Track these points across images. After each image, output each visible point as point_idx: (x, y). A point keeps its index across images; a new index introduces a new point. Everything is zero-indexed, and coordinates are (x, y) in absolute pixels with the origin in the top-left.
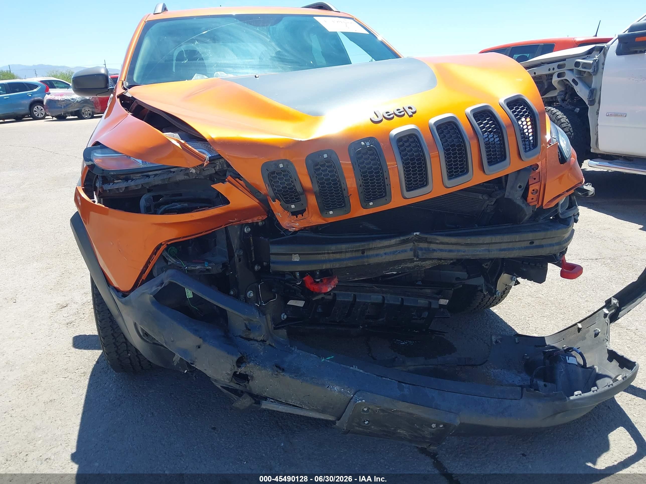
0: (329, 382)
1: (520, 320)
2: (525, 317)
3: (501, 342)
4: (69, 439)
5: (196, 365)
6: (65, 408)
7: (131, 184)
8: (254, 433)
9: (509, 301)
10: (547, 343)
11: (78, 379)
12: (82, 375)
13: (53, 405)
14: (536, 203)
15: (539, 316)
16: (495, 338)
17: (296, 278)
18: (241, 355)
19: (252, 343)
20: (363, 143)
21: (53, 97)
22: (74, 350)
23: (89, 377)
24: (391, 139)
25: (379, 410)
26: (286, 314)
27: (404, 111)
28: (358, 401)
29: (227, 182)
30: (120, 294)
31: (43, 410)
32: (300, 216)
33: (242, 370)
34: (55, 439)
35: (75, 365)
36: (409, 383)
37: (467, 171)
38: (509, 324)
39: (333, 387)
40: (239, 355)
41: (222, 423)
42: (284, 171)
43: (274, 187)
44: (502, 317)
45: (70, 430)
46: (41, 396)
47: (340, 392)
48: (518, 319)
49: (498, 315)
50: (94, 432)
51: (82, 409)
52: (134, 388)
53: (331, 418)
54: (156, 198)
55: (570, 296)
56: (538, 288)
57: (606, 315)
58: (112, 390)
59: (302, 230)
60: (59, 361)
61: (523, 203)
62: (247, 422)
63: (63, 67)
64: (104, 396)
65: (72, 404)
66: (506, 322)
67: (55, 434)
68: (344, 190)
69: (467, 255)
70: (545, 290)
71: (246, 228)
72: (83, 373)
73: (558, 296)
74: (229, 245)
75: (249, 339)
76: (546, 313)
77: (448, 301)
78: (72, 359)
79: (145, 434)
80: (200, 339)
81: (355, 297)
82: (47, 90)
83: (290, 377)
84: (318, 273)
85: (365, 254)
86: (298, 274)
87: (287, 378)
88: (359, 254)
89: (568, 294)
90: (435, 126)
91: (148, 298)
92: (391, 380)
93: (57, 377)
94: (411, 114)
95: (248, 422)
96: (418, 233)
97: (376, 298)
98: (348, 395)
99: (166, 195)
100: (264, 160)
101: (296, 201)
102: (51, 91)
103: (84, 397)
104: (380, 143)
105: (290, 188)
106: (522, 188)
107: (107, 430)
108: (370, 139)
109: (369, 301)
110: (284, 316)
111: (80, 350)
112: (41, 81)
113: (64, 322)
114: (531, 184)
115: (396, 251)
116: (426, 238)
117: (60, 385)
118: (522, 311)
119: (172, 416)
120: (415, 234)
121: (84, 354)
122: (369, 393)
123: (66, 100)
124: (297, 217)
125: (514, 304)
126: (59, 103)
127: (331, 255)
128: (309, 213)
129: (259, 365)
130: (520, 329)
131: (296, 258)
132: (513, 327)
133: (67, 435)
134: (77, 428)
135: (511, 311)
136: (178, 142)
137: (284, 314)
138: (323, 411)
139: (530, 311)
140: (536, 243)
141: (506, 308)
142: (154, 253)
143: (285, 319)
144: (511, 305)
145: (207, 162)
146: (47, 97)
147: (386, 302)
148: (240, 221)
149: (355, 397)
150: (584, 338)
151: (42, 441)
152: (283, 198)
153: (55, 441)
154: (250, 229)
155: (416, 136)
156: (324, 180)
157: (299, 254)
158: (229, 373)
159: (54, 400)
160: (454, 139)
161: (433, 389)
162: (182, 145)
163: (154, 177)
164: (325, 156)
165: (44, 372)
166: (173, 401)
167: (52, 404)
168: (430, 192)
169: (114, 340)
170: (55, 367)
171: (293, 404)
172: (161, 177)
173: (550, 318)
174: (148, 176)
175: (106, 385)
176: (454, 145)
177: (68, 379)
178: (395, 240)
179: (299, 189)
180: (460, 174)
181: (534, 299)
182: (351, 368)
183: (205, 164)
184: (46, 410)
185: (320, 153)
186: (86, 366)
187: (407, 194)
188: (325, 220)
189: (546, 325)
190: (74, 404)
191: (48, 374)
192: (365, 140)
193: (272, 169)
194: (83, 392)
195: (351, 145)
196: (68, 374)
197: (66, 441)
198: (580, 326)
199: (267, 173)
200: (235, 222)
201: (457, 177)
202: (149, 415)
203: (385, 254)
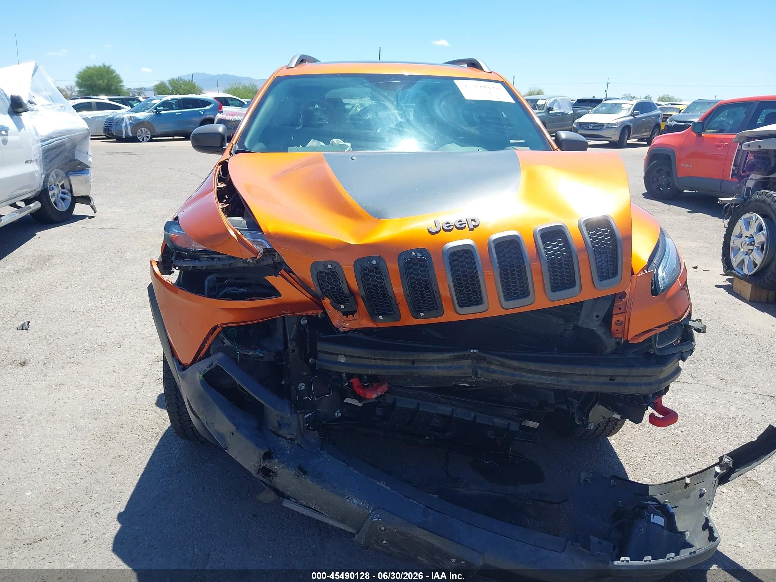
0: (349, 494)
1: (637, 459)
2: (646, 456)
3: (591, 481)
4: (122, 498)
5: (228, 451)
6: (129, 466)
7: (197, 264)
8: (291, 528)
9: (636, 432)
10: (650, 493)
11: (149, 439)
12: (155, 435)
13: (119, 461)
14: (621, 335)
15: (663, 458)
16: (584, 476)
17: (342, 379)
18: (268, 450)
19: (281, 440)
20: (414, 254)
21: (225, 117)
22: (155, 408)
23: (159, 439)
24: (443, 253)
25: (396, 532)
26: (341, 412)
27: (465, 223)
28: (375, 518)
29: (280, 276)
30: (181, 367)
31: (109, 464)
32: (350, 317)
33: (267, 464)
34: (110, 495)
35: (152, 424)
36: (437, 510)
37: (528, 295)
38: (621, 461)
39: (352, 499)
40: (266, 450)
41: (264, 512)
42: (334, 272)
43: (323, 286)
44: (617, 450)
45: (126, 488)
46: (112, 450)
47: (358, 505)
48: (636, 457)
49: (613, 448)
50: (146, 495)
51: (143, 470)
52: (196, 458)
53: (350, 530)
54: (219, 280)
55: (718, 439)
56: (681, 422)
57: (717, 474)
58: (176, 456)
59: (351, 330)
60: (139, 417)
61: (605, 333)
62: (288, 515)
63: (247, 79)
64: (167, 461)
65: (136, 463)
66: (619, 458)
67: (112, 490)
68: (392, 298)
69: (531, 382)
70: (688, 426)
71: (302, 320)
72: (156, 434)
73: (702, 437)
74: (285, 335)
75: (279, 436)
76: (674, 456)
77: (538, 424)
78: (151, 417)
79: (189, 507)
80: (234, 427)
81: (418, 404)
82: (220, 108)
83: (311, 481)
84: (365, 377)
85: (416, 365)
86: (345, 375)
87: (308, 481)
88: (409, 364)
89: (715, 437)
90: (494, 243)
91: (199, 376)
92: (419, 504)
93: (132, 433)
94: (472, 227)
95: (290, 515)
96: (475, 351)
97: (445, 409)
98: (366, 510)
99: (231, 278)
100: (314, 258)
101: (346, 301)
102: (225, 108)
103: (148, 458)
104: (431, 255)
105: (339, 289)
106: (600, 317)
107: (158, 496)
108: (422, 250)
109: (434, 412)
110: (338, 414)
111: (160, 409)
112: (216, 98)
113: (156, 377)
114: (614, 314)
115: (451, 367)
116: (485, 358)
117: (132, 442)
118: (646, 448)
119: (220, 494)
120: (472, 351)
121: (163, 414)
122: (387, 513)
123: (237, 120)
124: (347, 317)
125: (640, 437)
126: (229, 124)
127: (378, 361)
128: (359, 314)
129: (283, 463)
130: (632, 469)
131: (342, 359)
132: (624, 465)
133: (122, 493)
134: (133, 488)
135: (632, 445)
136: (235, 234)
137: (339, 411)
138: (343, 521)
139: (655, 450)
140: (618, 380)
141: (628, 440)
142: (211, 333)
143: (340, 417)
144: (636, 438)
145: (260, 255)
146: (219, 116)
147: (454, 415)
148: (294, 313)
149: (373, 514)
150: (688, 497)
151: (98, 494)
152: (333, 297)
153: (109, 497)
154: (307, 321)
155: (472, 252)
156: (371, 286)
157: (346, 356)
158: (256, 465)
159: (122, 456)
160: (514, 259)
161: (463, 521)
162: (238, 237)
163: (217, 261)
164: (374, 262)
165: (122, 426)
166: (227, 479)
167: (119, 459)
168: (486, 311)
169: (178, 408)
170: (134, 423)
171: (314, 508)
172: (222, 263)
173: (677, 462)
174: (213, 259)
175: (172, 450)
176: (513, 266)
177: (140, 437)
178: (448, 355)
179: (346, 291)
180: (521, 296)
181: (668, 436)
182: (378, 483)
183: (258, 257)
184: (112, 464)
185: (369, 259)
186: (160, 427)
187: (459, 310)
188: (376, 324)
189: (667, 470)
190: (138, 464)
191: (125, 428)
192: (416, 251)
193: (321, 268)
194: (150, 453)
195: (401, 254)
196: (143, 432)
197: (119, 499)
198: (688, 480)
199: (315, 272)
200: (288, 313)
201: (516, 298)
202: (200, 489)
203: (438, 368)
